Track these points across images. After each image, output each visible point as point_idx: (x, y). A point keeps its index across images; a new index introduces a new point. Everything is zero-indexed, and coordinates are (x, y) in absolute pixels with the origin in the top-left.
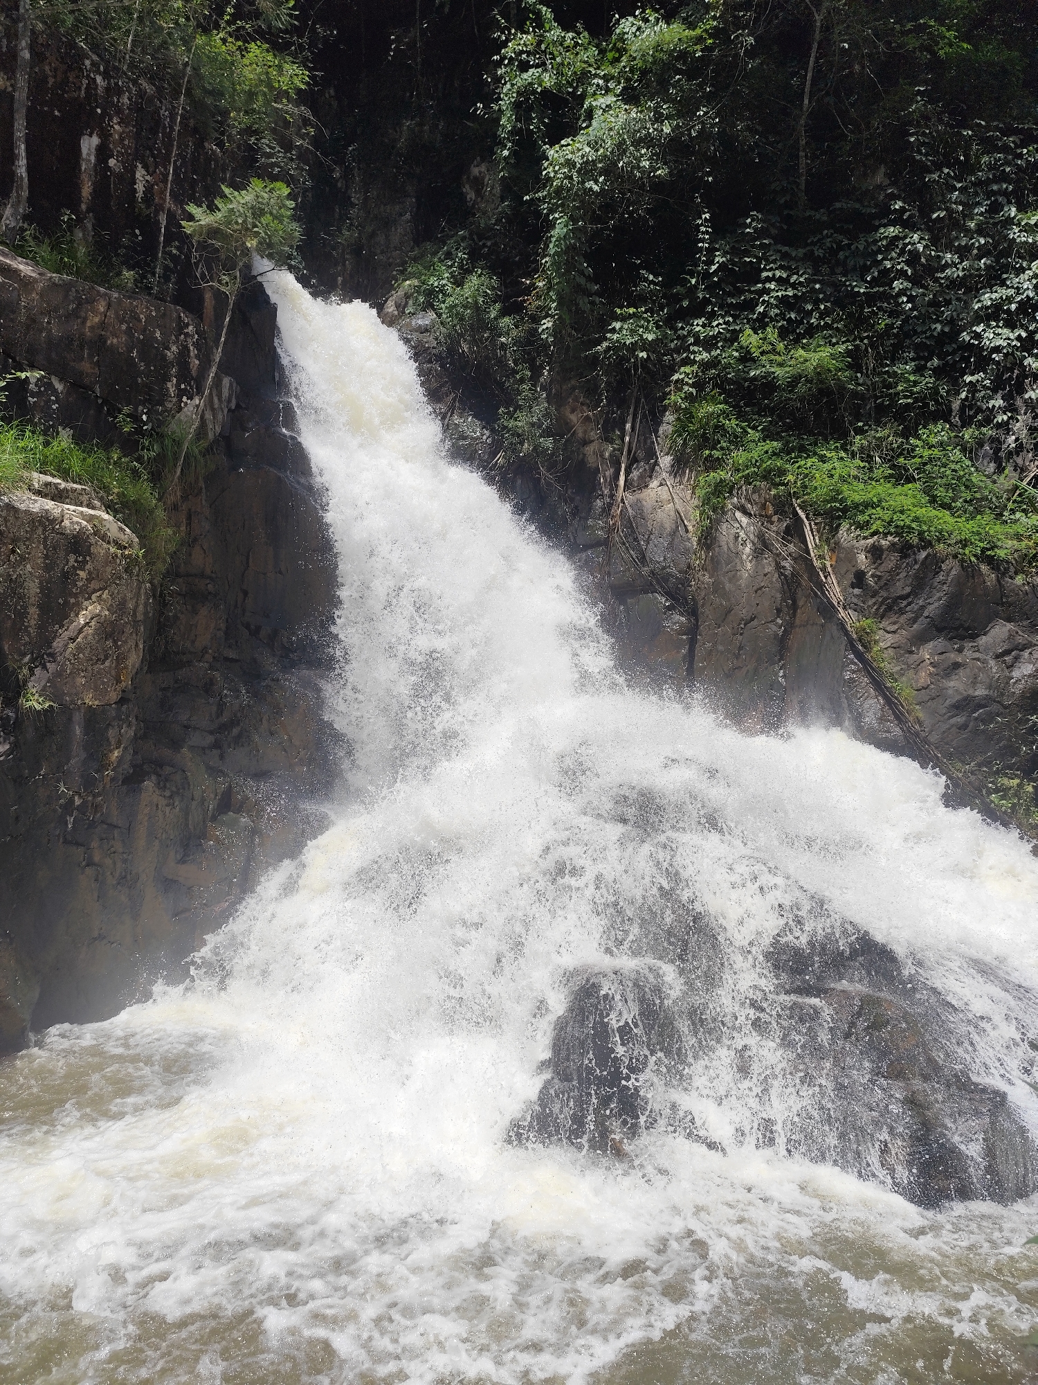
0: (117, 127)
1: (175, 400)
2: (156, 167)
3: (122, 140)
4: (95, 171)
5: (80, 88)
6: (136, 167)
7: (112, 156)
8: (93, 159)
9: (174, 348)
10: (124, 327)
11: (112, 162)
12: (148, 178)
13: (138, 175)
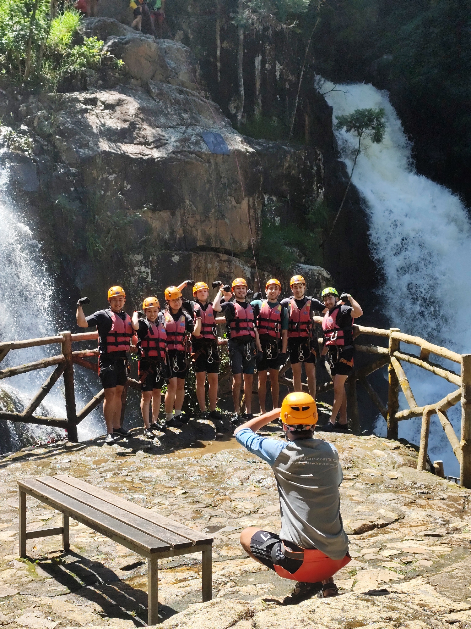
0: (268, 47)
1: (316, 192)
2: (284, 60)
3: (270, 53)
4: (261, 73)
5: (253, 34)
6: (276, 63)
7: (267, 63)
8: (260, 67)
9: (315, 168)
10: (297, 164)
11: (267, 66)
12: (281, 67)
13: (277, 68)
